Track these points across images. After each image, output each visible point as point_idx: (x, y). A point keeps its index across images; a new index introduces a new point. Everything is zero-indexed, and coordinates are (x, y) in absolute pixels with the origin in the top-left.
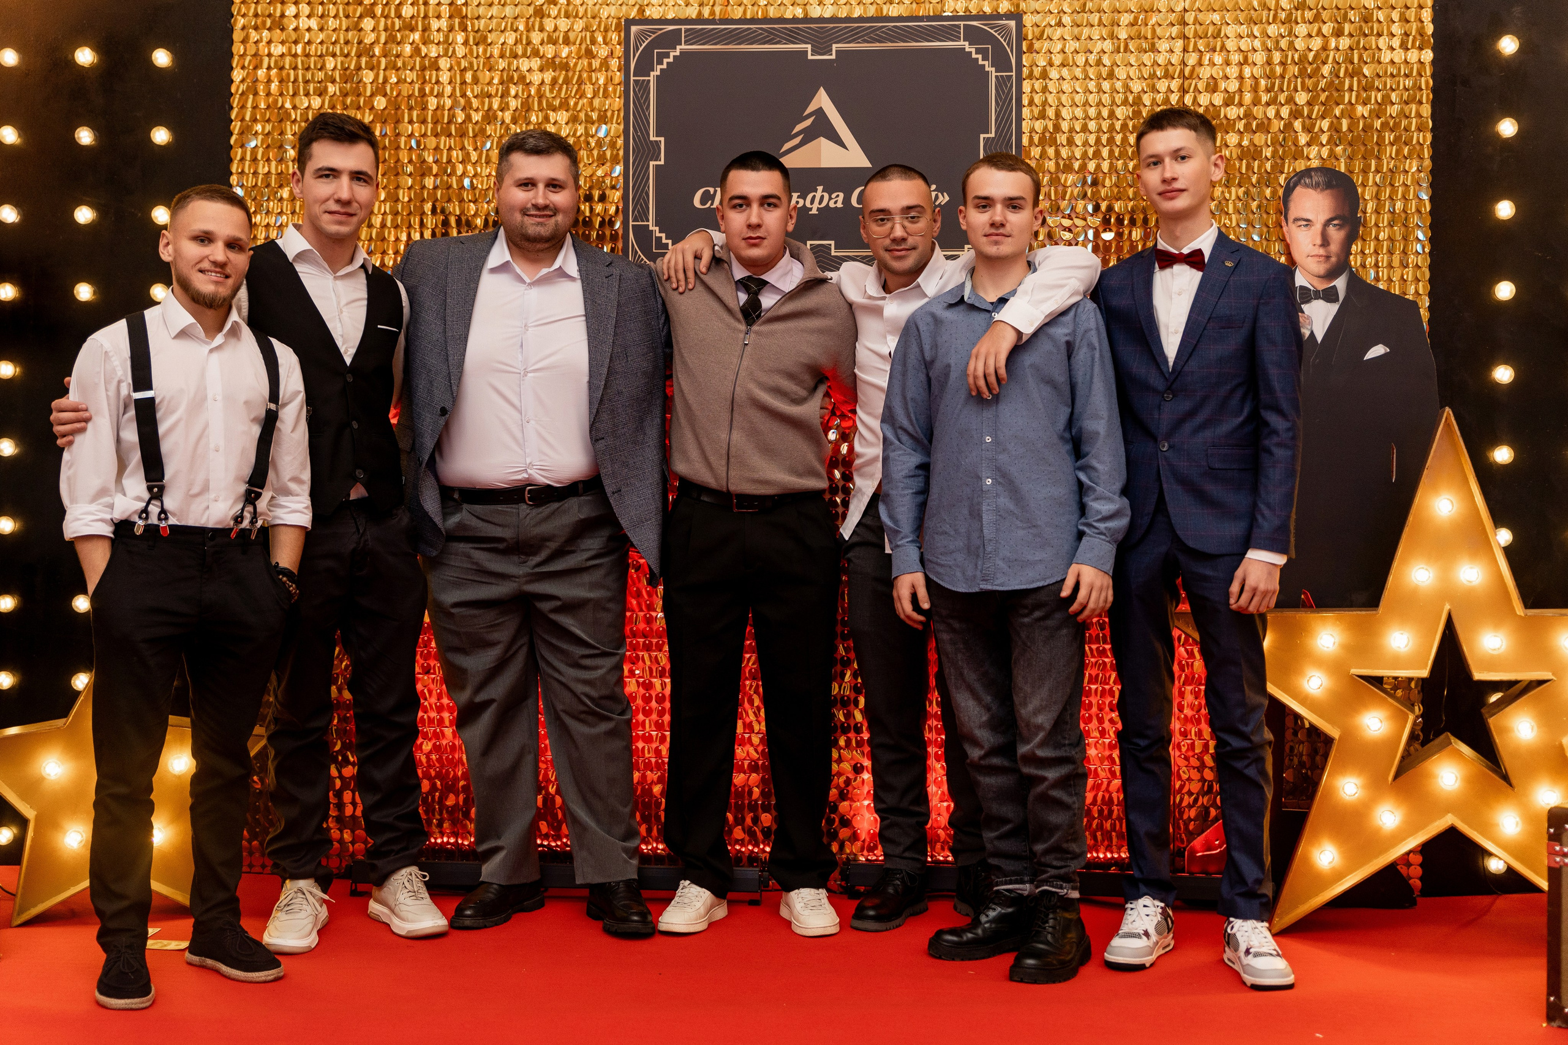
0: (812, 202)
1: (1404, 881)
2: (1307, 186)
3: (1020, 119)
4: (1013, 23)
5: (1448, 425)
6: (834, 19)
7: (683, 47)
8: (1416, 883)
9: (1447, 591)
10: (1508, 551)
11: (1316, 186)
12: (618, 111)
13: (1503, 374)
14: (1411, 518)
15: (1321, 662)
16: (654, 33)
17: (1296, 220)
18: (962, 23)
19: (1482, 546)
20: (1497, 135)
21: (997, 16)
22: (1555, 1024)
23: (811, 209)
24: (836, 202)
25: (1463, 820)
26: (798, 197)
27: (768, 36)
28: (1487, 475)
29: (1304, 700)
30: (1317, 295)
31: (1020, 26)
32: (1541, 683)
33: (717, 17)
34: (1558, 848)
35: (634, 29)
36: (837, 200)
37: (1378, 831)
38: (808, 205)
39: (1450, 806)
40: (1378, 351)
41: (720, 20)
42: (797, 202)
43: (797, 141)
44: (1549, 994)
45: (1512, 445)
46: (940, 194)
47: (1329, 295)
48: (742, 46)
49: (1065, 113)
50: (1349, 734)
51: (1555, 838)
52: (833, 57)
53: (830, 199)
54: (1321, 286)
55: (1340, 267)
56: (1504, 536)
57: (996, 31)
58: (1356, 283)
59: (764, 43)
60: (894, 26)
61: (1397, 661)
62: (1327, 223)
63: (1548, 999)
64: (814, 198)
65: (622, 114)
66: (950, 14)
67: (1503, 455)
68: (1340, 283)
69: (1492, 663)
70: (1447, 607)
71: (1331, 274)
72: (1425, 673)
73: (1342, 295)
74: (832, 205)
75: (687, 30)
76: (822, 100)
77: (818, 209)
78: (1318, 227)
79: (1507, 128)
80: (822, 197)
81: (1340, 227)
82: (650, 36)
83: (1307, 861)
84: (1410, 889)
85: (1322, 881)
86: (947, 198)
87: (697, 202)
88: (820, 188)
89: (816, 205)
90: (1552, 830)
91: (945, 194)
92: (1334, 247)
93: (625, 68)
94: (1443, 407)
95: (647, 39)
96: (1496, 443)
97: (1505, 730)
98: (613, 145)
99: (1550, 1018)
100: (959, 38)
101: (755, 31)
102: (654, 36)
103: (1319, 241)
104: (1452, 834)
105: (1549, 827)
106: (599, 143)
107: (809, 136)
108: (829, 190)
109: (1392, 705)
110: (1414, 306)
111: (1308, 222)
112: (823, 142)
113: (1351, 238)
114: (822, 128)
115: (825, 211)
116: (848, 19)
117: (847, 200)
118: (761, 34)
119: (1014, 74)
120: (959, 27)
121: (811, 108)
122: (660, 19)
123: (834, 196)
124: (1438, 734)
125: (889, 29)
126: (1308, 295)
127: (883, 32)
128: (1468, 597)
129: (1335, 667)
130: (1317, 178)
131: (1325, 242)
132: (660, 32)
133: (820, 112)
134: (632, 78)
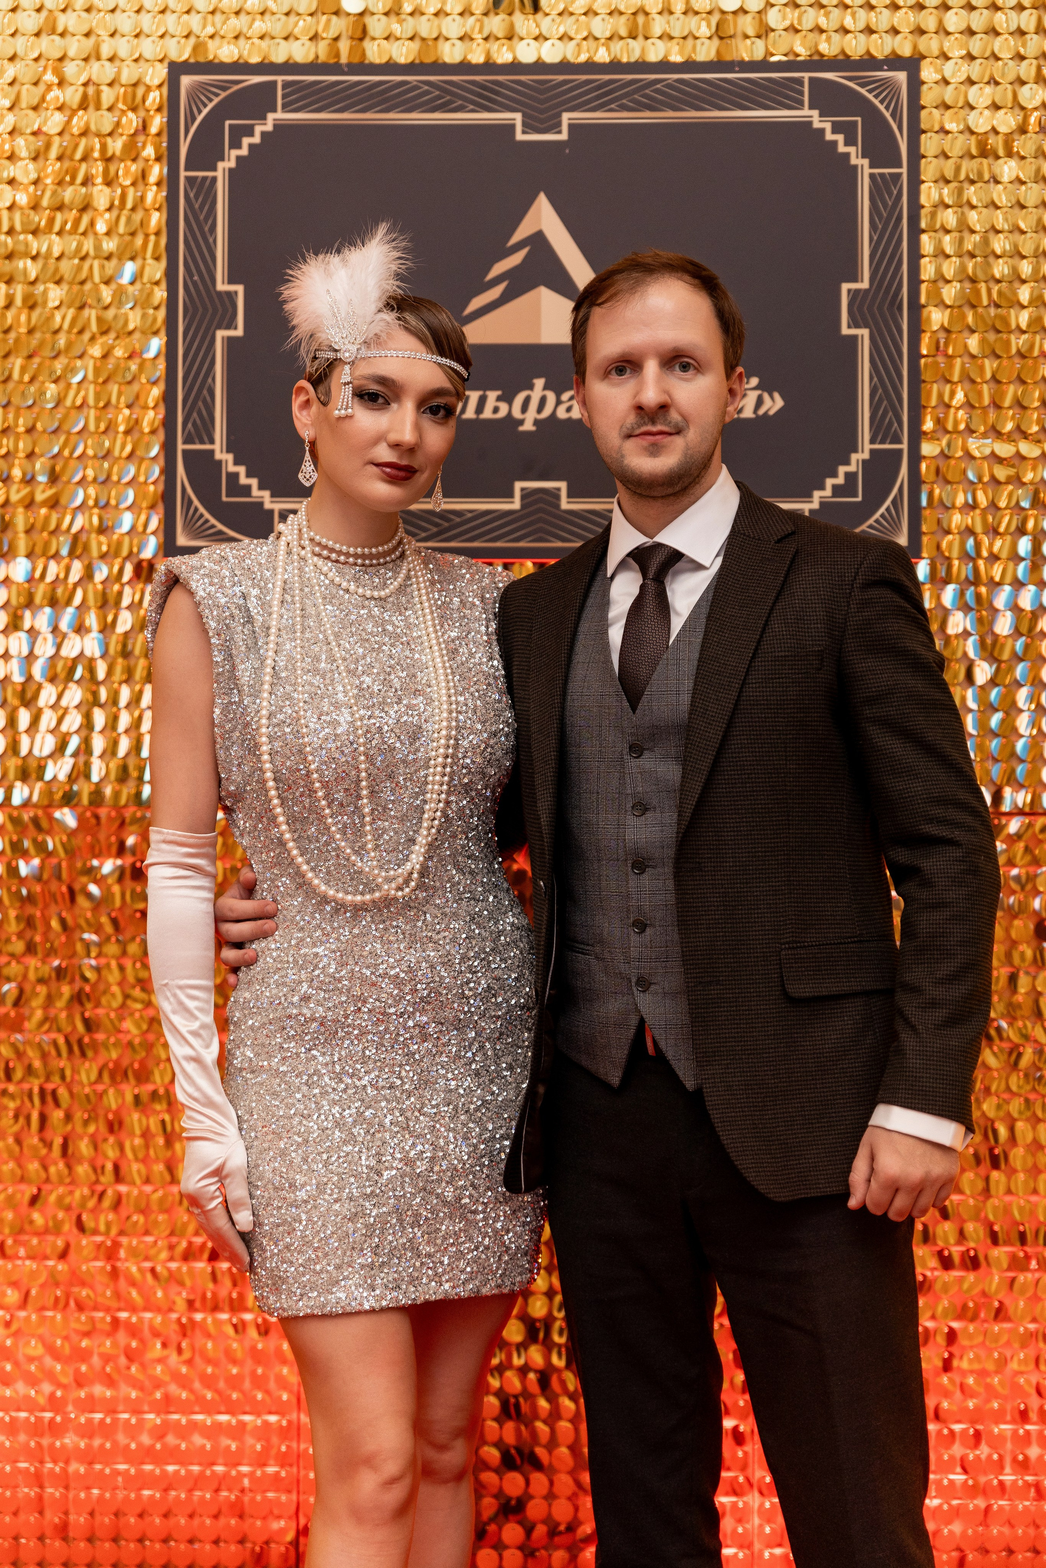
0: (525, 408)
3: (916, 255)
4: (901, 77)
6: (564, 66)
7: (280, 115)
12: (157, 234)
16: (224, 89)
18: (806, 76)
21: (870, 62)
23: (521, 422)
24: (569, 409)
26: (499, 399)
27: (439, 97)
31: (915, 83)
33: (344, 60)
35: (186, 81)
36: (572, 406)
38: (517, 413)
41: (349, 65)
42: (496, 410)
43: (495, 293)
46: (766, 396)
48: (391, 115)
52: (564, 136)
53: (559, 402)
57: (870, 91)
59: (433, 110)
60: (678, 81)
64: (527, 401)
65: (163, 241)
66: (784, 58)
74: (562, 414)
75: (286, 85)
76: (544, 217)
77: (536, 422)
80: (543, 401)
82: (217, 95)
86: (779, 403)
88: (539, 383)
89: (531, 415)
91: (776, 395)
95: (211, 100)
100: (801, 103)
101: (416, 88)
102: (223, 95)
107: (519, 285)
108: (557, 385)
112: (546, 296)
114: (543, 270)
115: (549, 426)
116: (590, 67)
118: (427, 93)
119: (904, 170)
120: (800, 82)
121: (522, 232)
122: (235, 63)
123: (565, 396)
125: (669, 86)
127: (657, 91)
132: (236, 88)
133: (538, 240)
134: (183, 174)
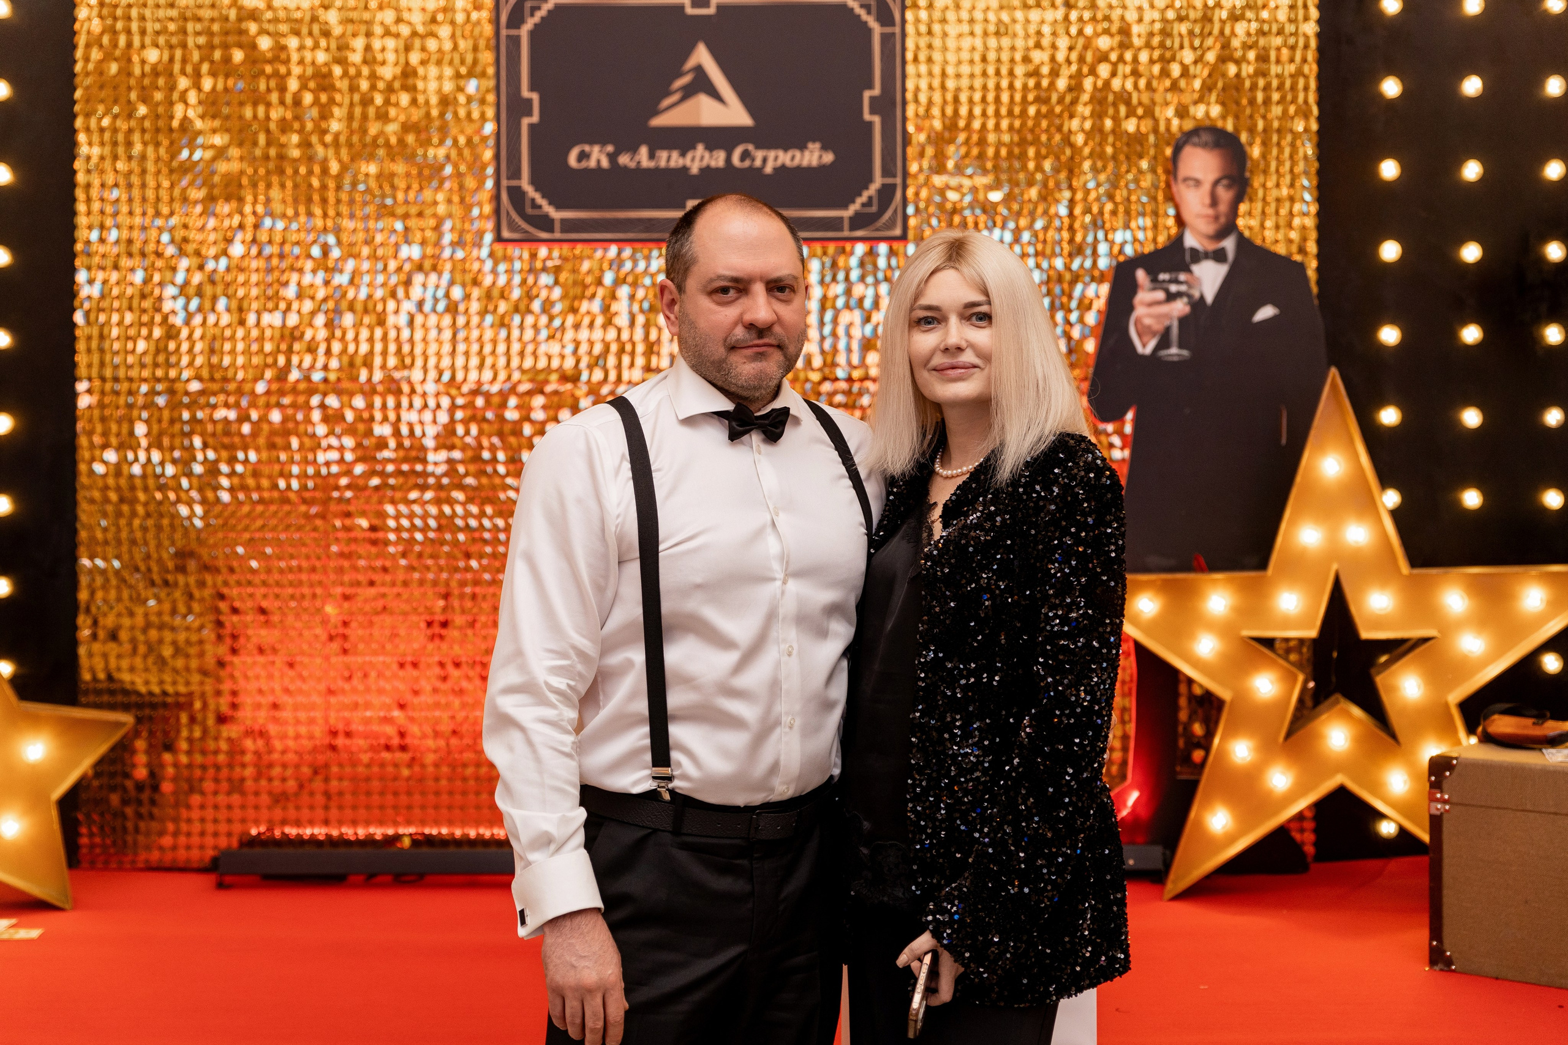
0: (693, 161)
1: (1297, 848)
2: (1195, 145)
3: (904, 77)
5: (1334, 385)
8: (1309, 849)
9: (1334, 550)
10: (1395, 514)
11: (1204, 146)
12: (489, 65)
13: (1390, 335)
14: (1299, 479)
15: (1212, 625)
17: (1186, 179)
19: (1368, 507)
20: (1381, 96)
22: (1437, 968)
23: (691, 168)
24: (717, 162)
25: (1354, 780)
26: (679, 154)
28: (1373, 435)
29: (1196, 663)
30: (1207, 256)
32: (1425, 640)
34: (1439, 796)
36: (718, 159)
37: (1269, 793)
38: (689, 163)
39: (1338, 768)
40: (1266, 312)
42: (678, 160)
43: (676, 97)
44: (1431, 939)
45: (1399, 405)
46: (824, 153)
47: (1219, 256)
49: (950, 70)
50: (1243, 696)
51: (1436, 786)
52: (713, 13)
53: (711, 157)
54: (1211, 246)
55: (1228, 228)
56: (1391, 498)
58: (1244, 243)
61: (1287, 623)
62: (1216, 183)
63: (1430, 944)
64: (694, 156)
65: (493, 69)
67: (1389, 416)
68: (1229, 244)
69: (1379, 622)
70: (1335, 567)
71: (1220, 235)
72: (1313, 633)
73: (1231, 254)
74: (713, 164)
76: (702, 56)
77: (699, 169)
78: (1207, 187)
79: (1391, 87)
80: (703, 156)
81: (1229, 187)
83: (1200, 825)
84: (1303, 855)
85: (1215, 844)
86: (832, 157)
87: (572, 160)
88: (701, 146)
89: (696, 165)
90: (1433, 778)
91: (830, 153)
92: (1223, 207)
93: (496, 21)
94: (1328, 369)
96: (1382, 403)
97: (1393, 689)
98: (483, 102)
99: (1433, 962)
103: (1207, 201)
104: (1341, 794)
105: (1430, 775)
106: (469, 99)
107: (689, 92)
108: (710, 148)
109: (1282, 667)
110: (1301, 267)
111: (1198, 183)
112: (704, 101)
113: (1238, 199)
114: (702, 84)
115: (706, 171)
117: (728, 160)
119: (898, 30)
121: (691, 64)
123: (715, 154)
124: (1327, 696)
126: (1197, 256)
128: (1355, 557)
129: (1225, 629)
130: (1205, 137)
131: (1214, 202)
133: (699, 70)
134: (503, 32)
